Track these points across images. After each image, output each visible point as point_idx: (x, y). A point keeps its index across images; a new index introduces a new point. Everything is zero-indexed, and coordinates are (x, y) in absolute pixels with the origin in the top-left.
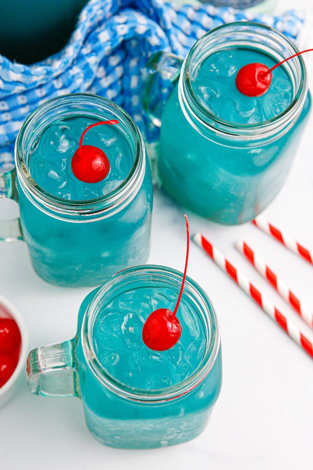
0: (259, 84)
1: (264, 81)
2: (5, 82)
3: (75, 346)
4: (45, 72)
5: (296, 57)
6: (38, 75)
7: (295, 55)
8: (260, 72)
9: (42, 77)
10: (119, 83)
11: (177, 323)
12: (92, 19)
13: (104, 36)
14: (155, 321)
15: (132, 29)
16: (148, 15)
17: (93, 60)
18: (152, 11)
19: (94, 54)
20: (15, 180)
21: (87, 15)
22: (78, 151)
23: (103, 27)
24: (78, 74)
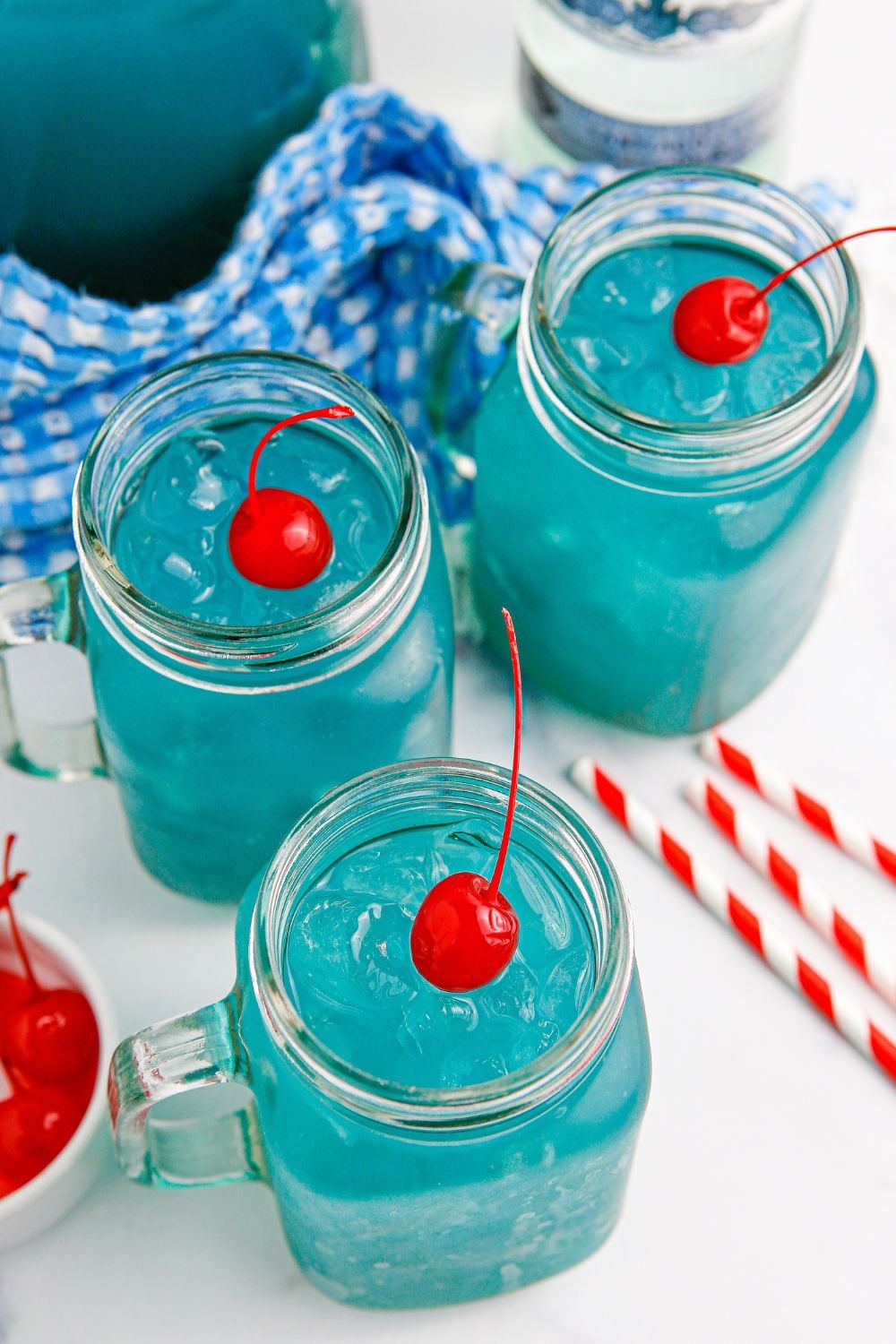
0: (735, 331)
1: (749, 322)
2: (57, 349)
3: (236, 1015)
4: (164, 320)
5: (833, 253)
6: (145, 328)
7: (829, 248)
8: (736, 300)
9: (156, 335)
10: (367, 369)
11: (505, 909)
12: (292, 194)
13: (323, 233)
14: (444, 907)
15: (399, 215)
16: (440, 184)
17: (292, 295)
18: (450, 177)
19: (296, 278)
20: (77, 591)
21: (279, 179)
22: (245, 506)
23: (321, 211)
24: (255, 331)
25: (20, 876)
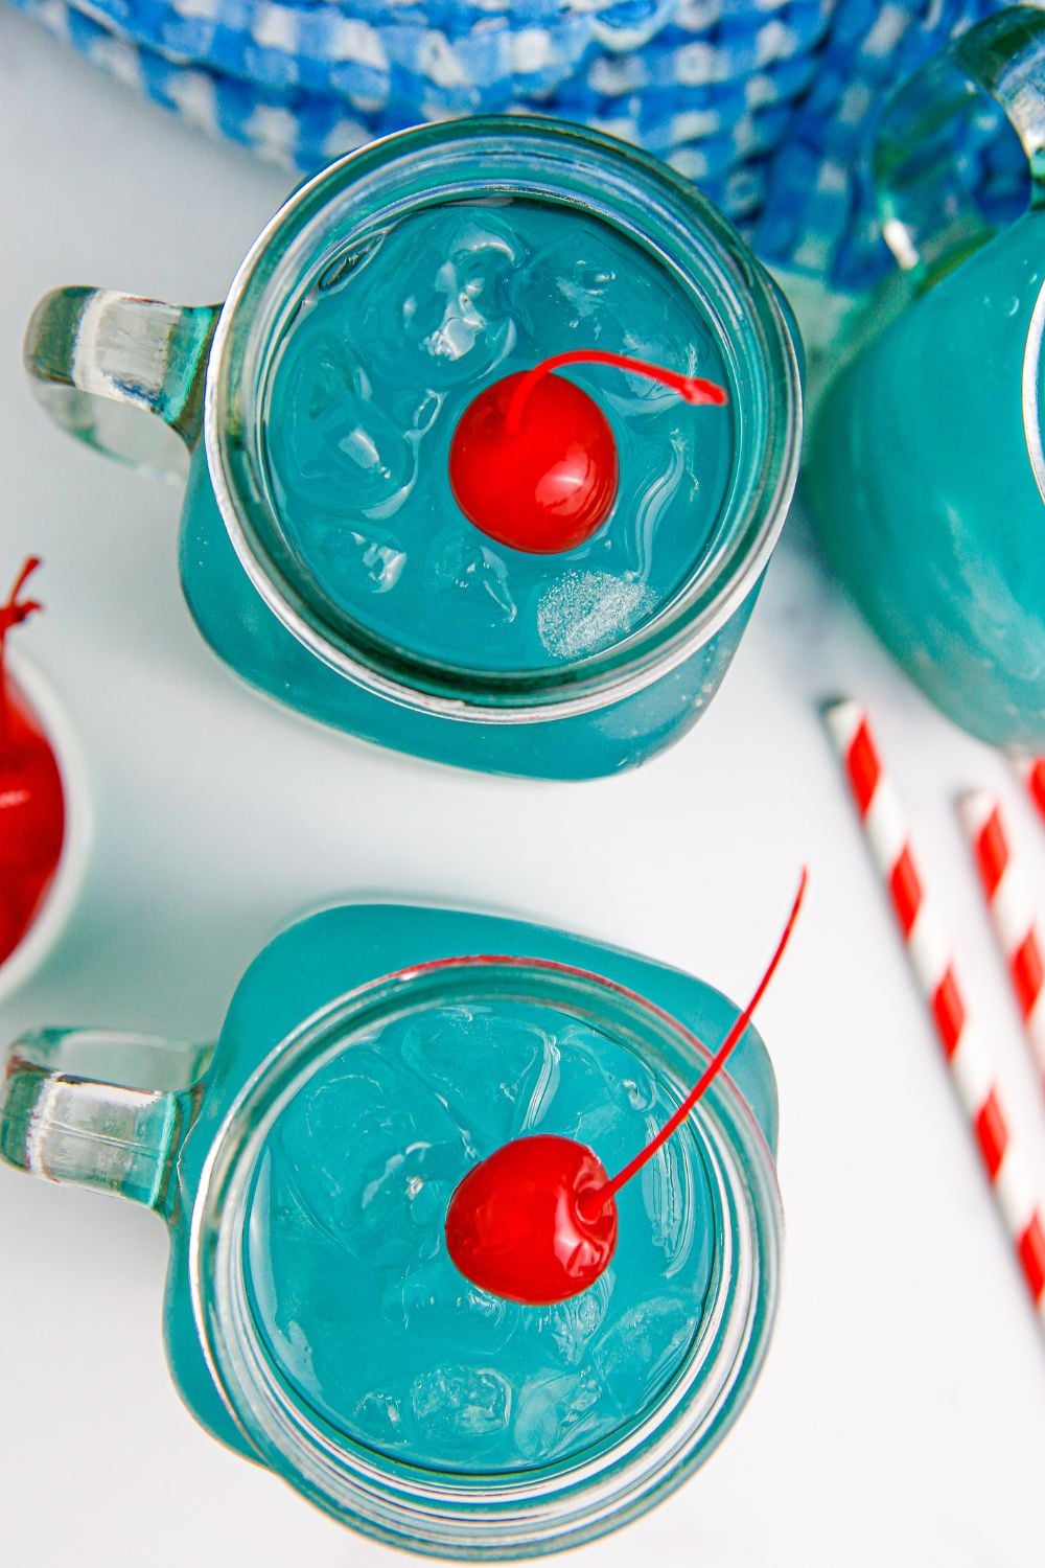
25: (32, 606)
